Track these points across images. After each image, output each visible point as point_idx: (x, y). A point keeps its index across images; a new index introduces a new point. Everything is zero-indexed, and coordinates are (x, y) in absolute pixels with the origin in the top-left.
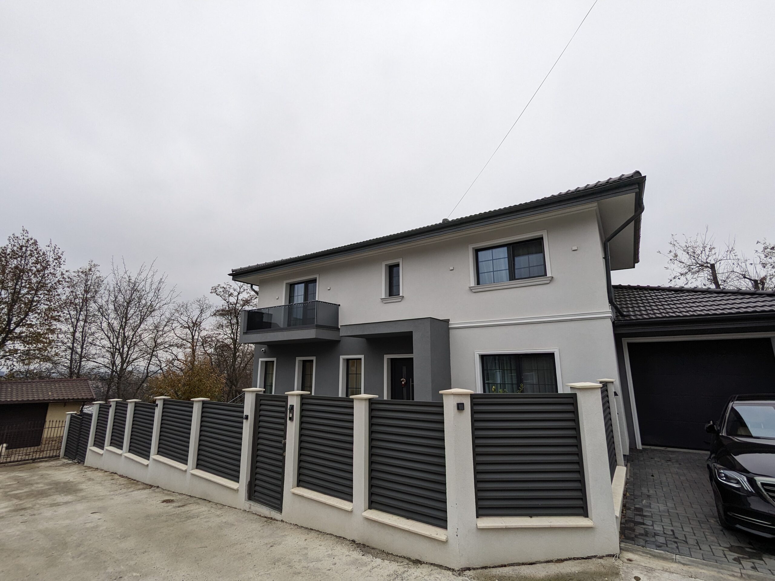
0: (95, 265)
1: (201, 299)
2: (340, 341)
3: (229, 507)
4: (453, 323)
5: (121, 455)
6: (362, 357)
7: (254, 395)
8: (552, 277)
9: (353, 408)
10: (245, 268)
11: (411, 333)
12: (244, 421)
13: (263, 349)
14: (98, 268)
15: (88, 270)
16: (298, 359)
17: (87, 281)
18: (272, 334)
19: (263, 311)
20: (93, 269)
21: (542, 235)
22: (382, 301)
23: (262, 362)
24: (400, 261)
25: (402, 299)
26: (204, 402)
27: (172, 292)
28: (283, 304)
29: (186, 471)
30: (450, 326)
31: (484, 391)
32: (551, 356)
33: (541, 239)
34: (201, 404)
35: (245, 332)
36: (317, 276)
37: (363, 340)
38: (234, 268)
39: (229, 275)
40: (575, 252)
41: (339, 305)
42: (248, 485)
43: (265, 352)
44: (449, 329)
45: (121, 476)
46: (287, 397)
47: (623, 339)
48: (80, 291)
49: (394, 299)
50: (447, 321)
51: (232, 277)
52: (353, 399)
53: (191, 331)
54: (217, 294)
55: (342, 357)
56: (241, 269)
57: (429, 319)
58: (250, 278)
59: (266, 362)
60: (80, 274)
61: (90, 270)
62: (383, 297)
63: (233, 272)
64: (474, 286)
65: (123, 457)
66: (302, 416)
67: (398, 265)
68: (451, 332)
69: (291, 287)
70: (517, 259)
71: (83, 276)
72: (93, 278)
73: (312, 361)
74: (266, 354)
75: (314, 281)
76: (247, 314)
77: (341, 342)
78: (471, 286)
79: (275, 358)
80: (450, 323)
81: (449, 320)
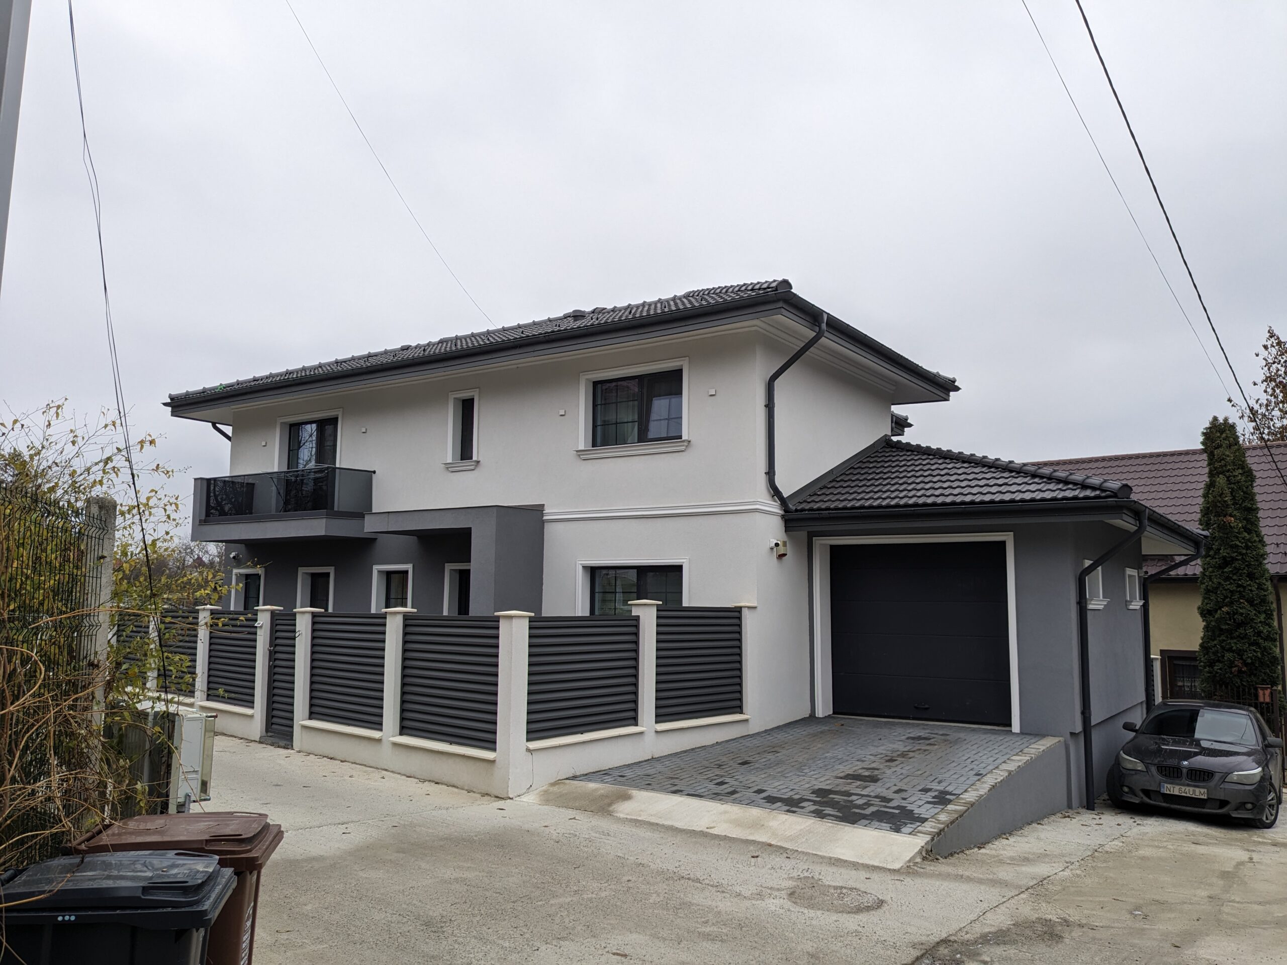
4: (550, 512)
6: (409, 567)
8: (689, 441)
10: (195, 393)
11: (470, 530)
16: (301, 570)
19: (236, 480)
21: (682, 366)
23: (238, 576)
24: (475, 394)
25: (474, 466)
30: (545, 518)
32: (678, 569)
33: (679, 373)
35: (204, 519)
36: (338, 412)
37: (413, 539)
38: (175, 392)
39: (165, 404)
40: (713, 398)
41: (374, 472)
44: (543, 522)
49: (465, 465)
50: (539, 509)
55: (376, 568)
56: (188, 394)
63: (172, 399)
64: (583, 448)
67: (472, 402)
68: (548, 528)
69: (293, 430)
73: (328, 574)
75: (333, 422)
77: (376, 543)
78: (580, 448)
79: (262, 569)
80: (545, 511)
81: (543, 506)
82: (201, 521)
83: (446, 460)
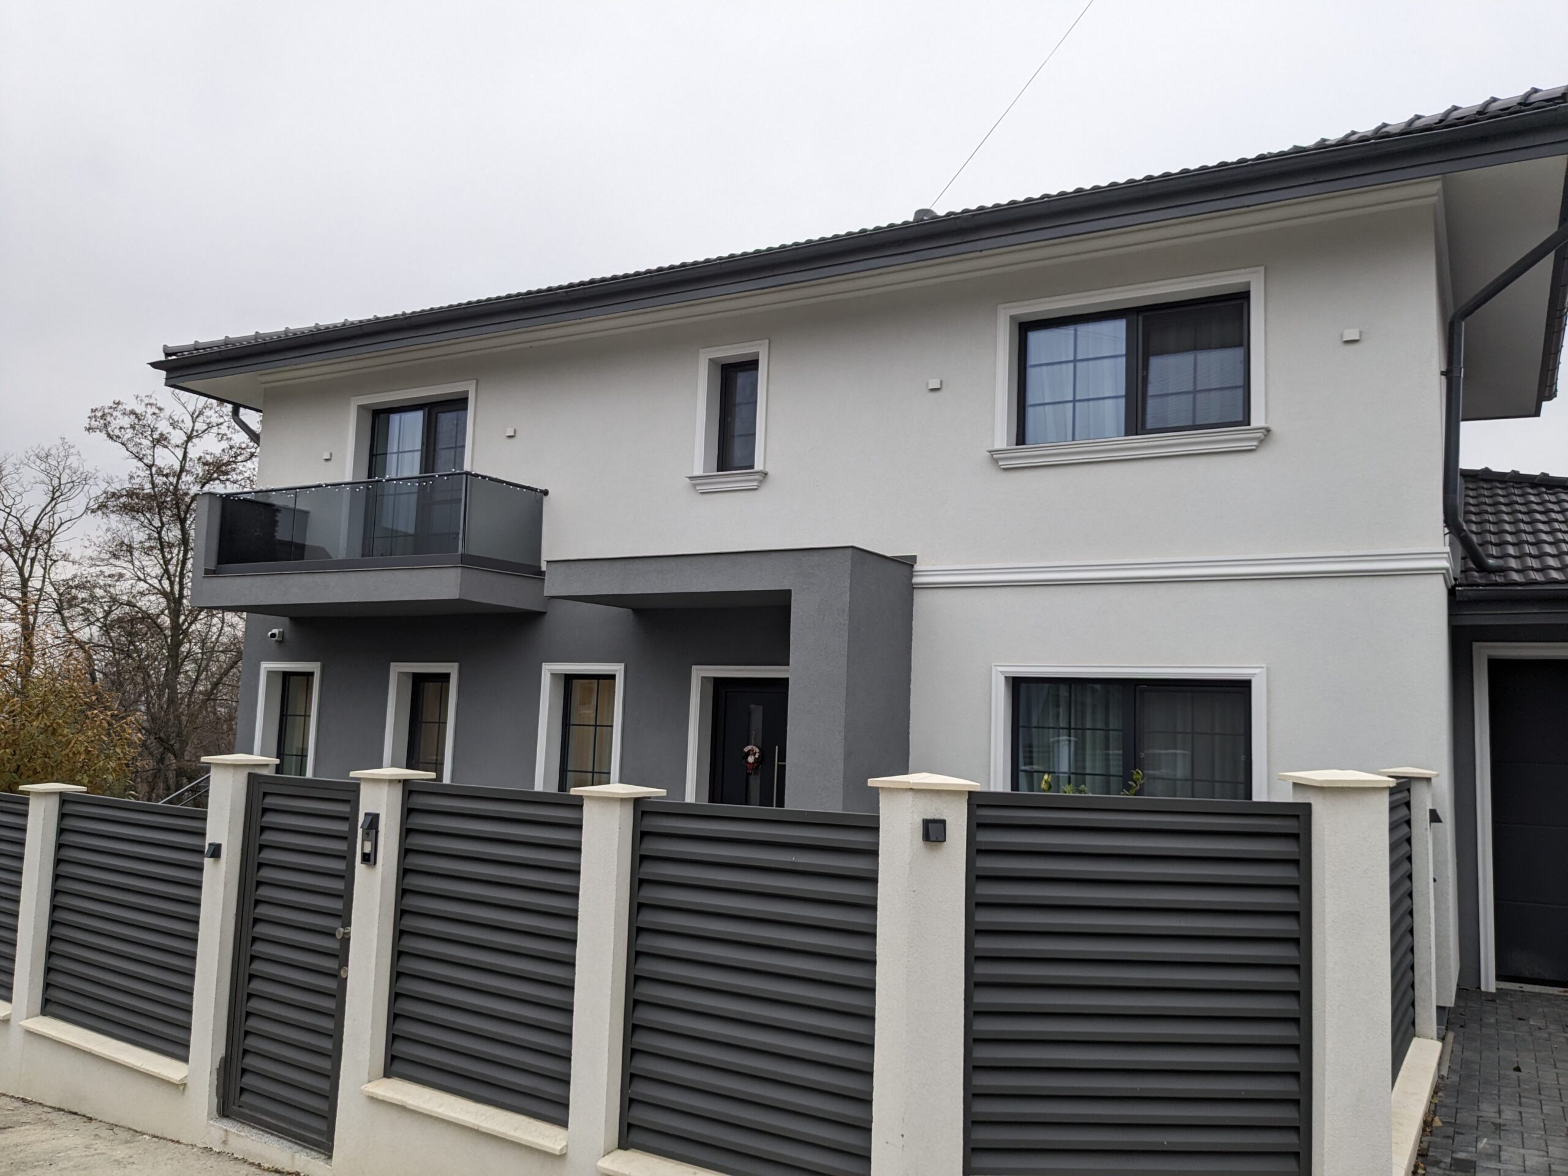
1: (53, 451)
2: (545, 613)
3: (154, 1136)
4: (927, 571)
6: (617, 669)
7: (242, 779)
8: (1268, 430)
9: (579, 827)
10: (210, 346)
11: (787, 594)
12: (208, 862)
13: (275, 631)
16: (398, 670)
18: (306, 580)
19: (276, 500)
21: (1249, 283)
22: (695, 485)
23: (270, 673)
24: (761, 349)
25: (761, 482)
26: (64, 799)
28: (348, 478)
29: (6, 1021)
30: (915, 580)
31: (1015, 785)
32: (1241, 689)
33: (1242, 297)
34: (54, 804)
35: (213, 568)
37: (625, 613)
38: (173, 344)
39: (155, 365)
41: (546, 493)
42: (219, 1070)
43: (281, 642)
44: (912, 588)
46: (358, 785)
47: (1475, 645)
49: (733, 479)
50: (907, 563)
51: (163, 373)
52: (581, 798)
53: (16, 562)
54: (109, 435)
55: (549, 670)
56: (196, 347)
57: (850, 549)
59: (286, 676)
62: (698, 471)
63: (167, 355)
64: (1005, 447)
66: (405, 852)
67: (752, 365)
68: (919, 598)
70: (1155, 363)
73: (446, 677)
74: (283, 648)
75: (459, 403)
76: (218, 506)
77: (548, 614)
78: (997, 447)
79: (319, 664)
80: (917, 567)
81: (914, 558)
82: (207, 572)
83: (692, 472)
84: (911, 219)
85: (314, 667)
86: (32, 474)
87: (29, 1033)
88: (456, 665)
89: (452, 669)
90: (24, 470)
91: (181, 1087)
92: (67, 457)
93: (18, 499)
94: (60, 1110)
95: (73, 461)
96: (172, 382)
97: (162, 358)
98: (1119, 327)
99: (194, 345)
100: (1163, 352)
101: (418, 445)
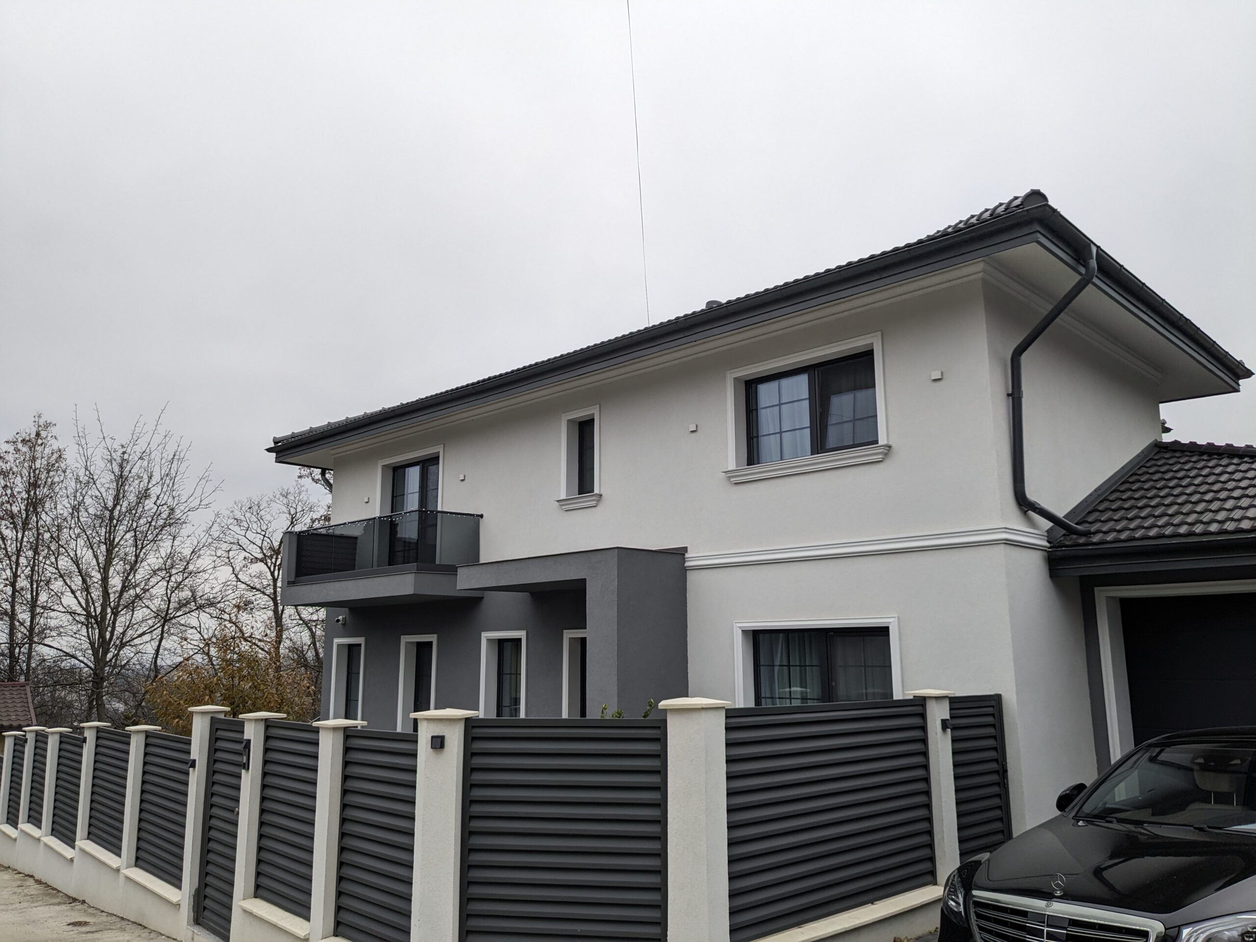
0: (47, 425)
2: (483, 597)
3: (168, 937)
4: (696, 556)
5: (39, 840)
6: (521, 634)
8: (890, 447)
9: (317, 744)
10: (302, 434)
11: (583, 581)
13: (340, 618)
14: (54, 431)
15: (33, 435)
16: (405, 639)
17: (34, 459)
20: (43, 434)
21: (872, 344)
22: (561, 506)
26: (148, 735)
27: (203, 482)
28: (379, 514)
29: (118, 870)
30: (687, 564)
33: (870, 354)
35: (293, 580)
36: (439, 449)
37: (524, 596)
38: (278, 436)
39: (269, 450)
40: (937, 384)
41: (482, 516)
42: (194, 896)
43: (344, 625)
44: (684, 570)
45: (39, 882)
46: (243, 722)
47: (1096, 589)
48: (19, 485)
50: (681, 552)
51: (274, 455)
52: (318, 728)
55: (485, 636)
56: (293, 436)
57: (616, 551)
58: (319, 453)
59: (351, 647)
60: (20, 446)
61: (38, 435)
63: (276, 443)
64: (734, 468)
65: (42, 844)
66: (265, 762)
67: (591, 422)
68: (691, 577)
69: (397, 473)
70: (835, 400)
71: (25, 449)
72: (44, 453)
74: (347, 629)
75: (434, 460)
76: (295, 539)
77: (482, 601)
78: (730, 468)
79: (363, 639)
80: (687, 555)
81: (685, 549)
82: (289, 583)
83: (560, 497)
84: (704, 307)
85: (360, 640)
86: (278, 507)
87: (128, 878)
88: (435, 636)
89: (433, 638)
90: (273, 504)
91: (178, 905)
92: (300, 493)
93: (269, 525)
94: (136, 923)
95: (303, 496)
96: (280, 459)
97: (272, 445)
98: (803, 380)
99: (291, 435)
100: (839, 392)
101: (417, 489)
